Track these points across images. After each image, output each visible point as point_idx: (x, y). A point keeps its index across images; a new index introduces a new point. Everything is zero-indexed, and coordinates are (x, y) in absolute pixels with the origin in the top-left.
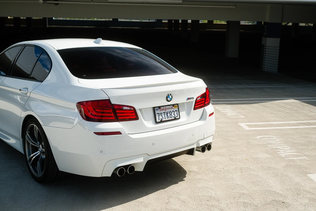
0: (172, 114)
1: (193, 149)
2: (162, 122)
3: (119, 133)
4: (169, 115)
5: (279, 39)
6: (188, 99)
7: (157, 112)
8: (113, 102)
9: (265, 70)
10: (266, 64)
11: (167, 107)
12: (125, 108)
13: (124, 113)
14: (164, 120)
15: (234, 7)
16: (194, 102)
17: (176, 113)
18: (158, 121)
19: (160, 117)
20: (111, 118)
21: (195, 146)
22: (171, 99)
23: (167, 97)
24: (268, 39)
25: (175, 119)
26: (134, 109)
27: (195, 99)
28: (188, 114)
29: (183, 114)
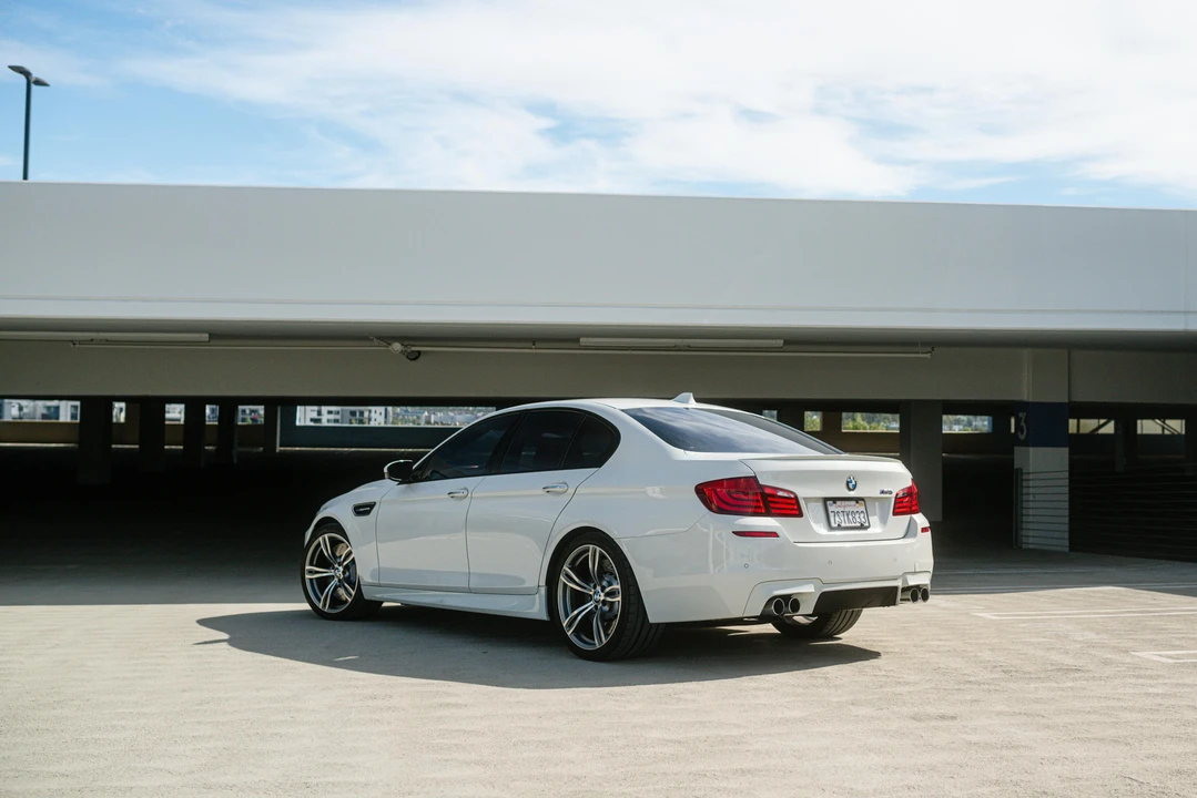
0: (857, 516)
1: (896, 588)
2: (839, 527)
3: (774, 534)
4: (850, 517)
5: (1066, 450)
6: (883, 492)
7: (831, 509)
8: (762, 482)
9: (1031, 546)
10: (1031, 512)
11: (847, 503)
12: (780, 494)
13: (778, 503)
14: (843, 525)
15: (928, 355)
16: (893, 500)
17: (862, 515)
18: (833, 525)
19: (837, 518)
20: (759, 510)
21: (899, 584)
22: (855, 487)
23: (848, 483)
24: (1031, 449)
25: (862, 527)
26: (796, 498)
27: (894, 495)
28: (884, 521)
29: (874, 520)
